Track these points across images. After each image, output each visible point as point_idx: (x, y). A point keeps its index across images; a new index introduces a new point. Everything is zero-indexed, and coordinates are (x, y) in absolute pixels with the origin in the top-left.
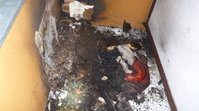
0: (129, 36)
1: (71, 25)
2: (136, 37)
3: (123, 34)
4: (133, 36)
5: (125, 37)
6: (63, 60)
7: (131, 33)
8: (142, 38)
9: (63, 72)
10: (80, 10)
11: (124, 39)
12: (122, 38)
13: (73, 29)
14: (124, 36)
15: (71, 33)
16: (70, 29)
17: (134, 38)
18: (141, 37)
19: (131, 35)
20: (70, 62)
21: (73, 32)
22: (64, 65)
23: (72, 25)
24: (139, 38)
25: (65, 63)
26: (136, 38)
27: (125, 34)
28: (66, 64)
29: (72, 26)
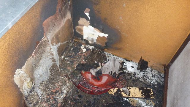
0: (142, 76)
1: (82, 47)
2: (150, 79)
3: (136, 72)
4: (147, 77)
5: (137, 76)
6: (59, 88)
7: (146, 72)
8: (156, 83)
9: (52, 103)
10: (94, 35)
11: (134, 78)
12: (133, 77)
13: (82, 53)
14: (136, 74)
15: (79, 57)
16: (80, 52)
17: (147, 80)
18: (156, 81)
19: (144, 76)
20: (64, 93)
21: (81, 56)
22: (57, 95)
23: (84, 47)
24: (154, 82)
25: (58, 93)
26: (150, 81)
27: (138, 73)
28: (60, 93)
29: (84, 49)
